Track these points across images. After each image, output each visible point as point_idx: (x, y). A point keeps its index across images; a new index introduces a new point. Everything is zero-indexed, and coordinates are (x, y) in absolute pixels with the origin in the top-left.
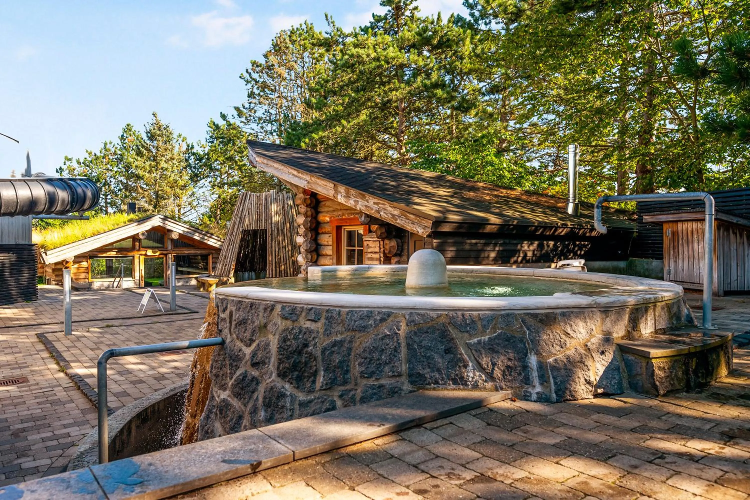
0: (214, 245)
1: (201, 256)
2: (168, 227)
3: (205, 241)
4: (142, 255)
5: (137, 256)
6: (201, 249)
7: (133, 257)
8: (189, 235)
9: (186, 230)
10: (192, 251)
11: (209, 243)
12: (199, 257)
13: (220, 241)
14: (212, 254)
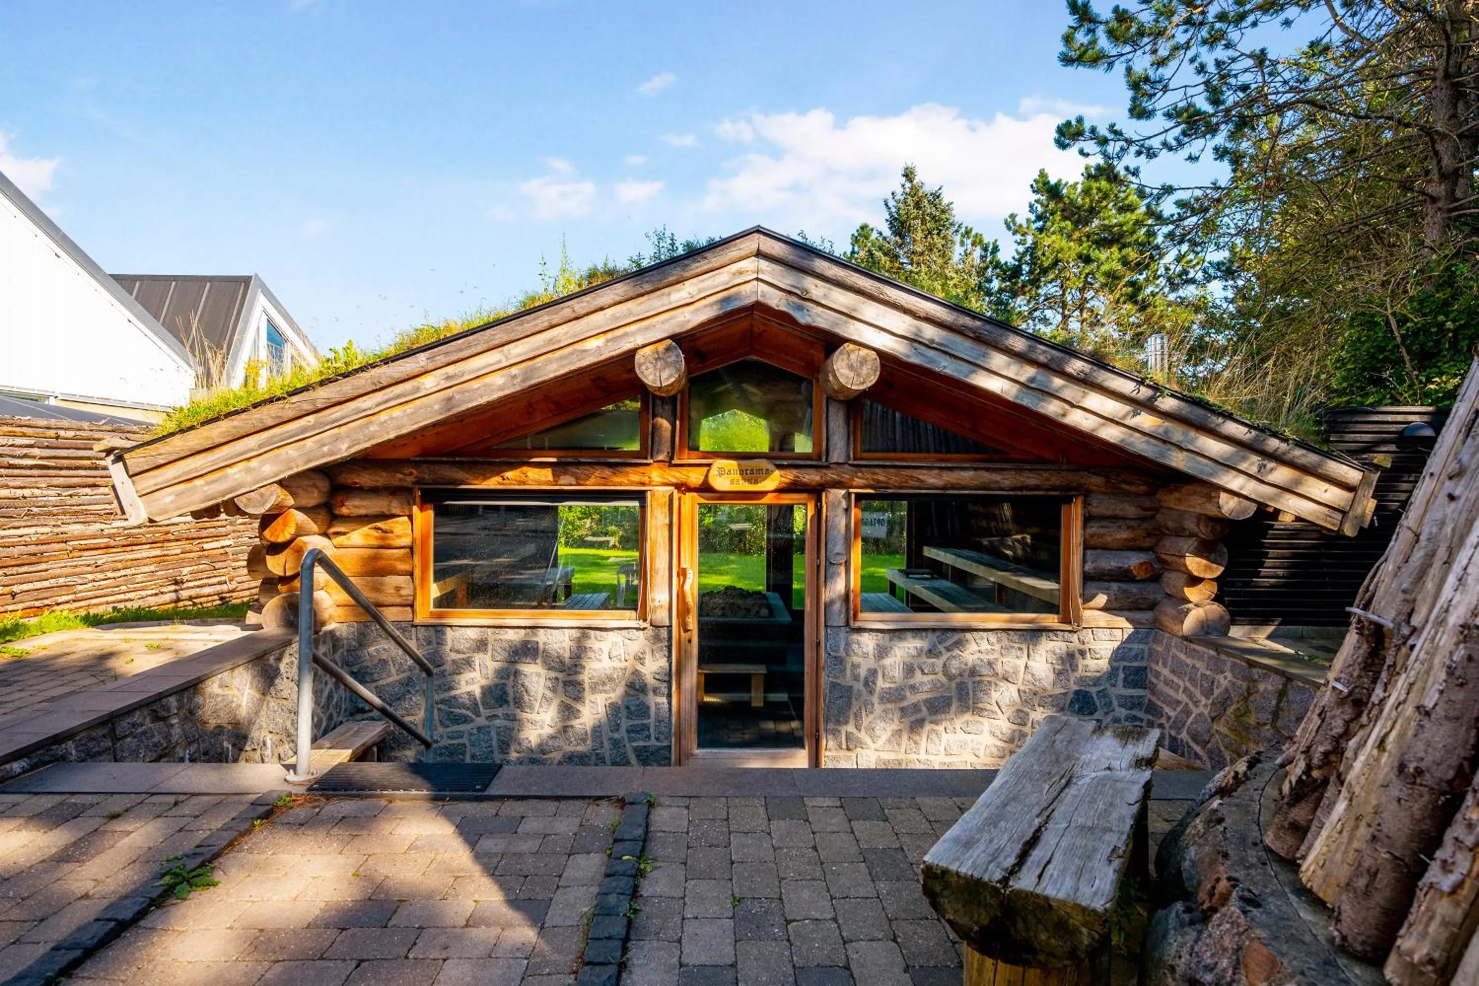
0: (1111, 434)
1: (1014, 501)
2: (821, 319)
3: (1052, 408)
4: (683, 487)
5: (659, 494)
6: (1022, 462)
7: (640, 496)
8: (946, 367)
9: (930, 332)
10: (966, 477)
11: (1077, 419)
12: (1007, 510)
13: (1148, 406)
14: (1086, 494)
